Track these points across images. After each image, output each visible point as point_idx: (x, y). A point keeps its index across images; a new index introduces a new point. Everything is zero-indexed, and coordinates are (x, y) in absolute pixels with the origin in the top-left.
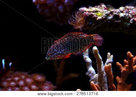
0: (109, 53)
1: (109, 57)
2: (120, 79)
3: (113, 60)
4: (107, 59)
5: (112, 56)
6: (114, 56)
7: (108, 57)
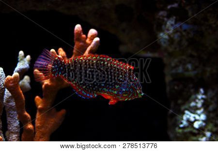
0: (21, 53)
1: (22, 60)
2: (41, 100)
3: (30, 65)
4: (19, 63)
5: (28, 57)
6: (31, 57)
7: (19, 60)
